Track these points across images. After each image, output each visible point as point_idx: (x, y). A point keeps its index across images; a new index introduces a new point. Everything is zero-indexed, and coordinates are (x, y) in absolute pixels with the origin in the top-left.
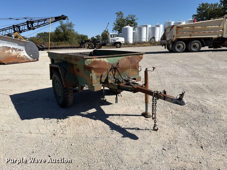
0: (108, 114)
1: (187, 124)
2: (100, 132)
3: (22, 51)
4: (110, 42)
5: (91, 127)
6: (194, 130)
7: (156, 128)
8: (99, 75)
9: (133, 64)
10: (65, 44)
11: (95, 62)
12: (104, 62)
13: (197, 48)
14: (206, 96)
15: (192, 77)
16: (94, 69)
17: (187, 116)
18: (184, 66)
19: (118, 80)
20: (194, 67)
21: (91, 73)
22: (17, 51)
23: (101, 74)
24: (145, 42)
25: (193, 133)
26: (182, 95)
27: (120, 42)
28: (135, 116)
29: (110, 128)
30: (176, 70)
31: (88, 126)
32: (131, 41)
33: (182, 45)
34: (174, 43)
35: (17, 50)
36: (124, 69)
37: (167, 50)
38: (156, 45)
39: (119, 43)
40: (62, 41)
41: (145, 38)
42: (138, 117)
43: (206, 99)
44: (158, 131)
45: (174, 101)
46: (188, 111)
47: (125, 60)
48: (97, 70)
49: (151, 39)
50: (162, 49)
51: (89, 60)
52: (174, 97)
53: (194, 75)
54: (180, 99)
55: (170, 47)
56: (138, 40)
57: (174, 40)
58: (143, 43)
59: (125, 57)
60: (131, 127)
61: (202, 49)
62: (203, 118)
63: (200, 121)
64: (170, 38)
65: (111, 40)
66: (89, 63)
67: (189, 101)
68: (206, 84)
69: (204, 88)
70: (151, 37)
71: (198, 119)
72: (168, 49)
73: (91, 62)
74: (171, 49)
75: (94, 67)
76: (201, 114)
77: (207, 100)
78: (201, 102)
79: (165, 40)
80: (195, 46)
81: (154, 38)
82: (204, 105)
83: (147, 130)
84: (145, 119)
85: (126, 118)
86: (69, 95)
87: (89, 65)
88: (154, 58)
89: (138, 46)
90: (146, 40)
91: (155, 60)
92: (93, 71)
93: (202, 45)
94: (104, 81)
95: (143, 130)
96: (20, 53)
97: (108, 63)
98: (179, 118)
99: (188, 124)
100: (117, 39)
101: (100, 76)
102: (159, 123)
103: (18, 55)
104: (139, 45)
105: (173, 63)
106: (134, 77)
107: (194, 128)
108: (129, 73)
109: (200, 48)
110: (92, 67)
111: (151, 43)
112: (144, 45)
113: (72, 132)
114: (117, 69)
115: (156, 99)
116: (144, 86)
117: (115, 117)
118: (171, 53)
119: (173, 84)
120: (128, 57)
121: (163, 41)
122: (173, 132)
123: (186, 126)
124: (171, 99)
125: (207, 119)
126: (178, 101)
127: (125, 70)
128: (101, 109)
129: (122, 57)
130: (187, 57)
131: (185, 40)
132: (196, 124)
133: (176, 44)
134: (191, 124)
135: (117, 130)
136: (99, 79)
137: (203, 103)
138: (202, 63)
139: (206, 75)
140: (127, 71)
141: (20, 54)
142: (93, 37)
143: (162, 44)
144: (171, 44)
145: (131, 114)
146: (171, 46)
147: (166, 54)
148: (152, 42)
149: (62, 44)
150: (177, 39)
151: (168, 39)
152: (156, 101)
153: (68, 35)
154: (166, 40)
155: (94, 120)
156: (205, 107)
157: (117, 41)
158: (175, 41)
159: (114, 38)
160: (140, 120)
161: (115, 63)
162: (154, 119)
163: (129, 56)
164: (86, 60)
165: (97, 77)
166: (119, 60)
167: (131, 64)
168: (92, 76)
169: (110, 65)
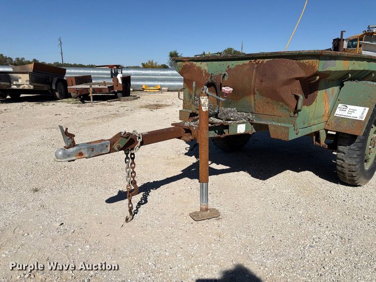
11: (186, 69)
12: (199, 68)
36: (238, 92)
47: (247, 68)
51: (179, 63)
59: (247, 62)
75: (185, 76)
87: (180, 72)
92: (184, 85)
97: (205, 72)
108: (257, 108)
120: (258, 63)
127: (243, 97)
140: (247, 99)
161: (218, 73)
165: (191, 97)
166: (230, 67)
167: (262, 81)
168: (184, 93)
169: (208, 77)
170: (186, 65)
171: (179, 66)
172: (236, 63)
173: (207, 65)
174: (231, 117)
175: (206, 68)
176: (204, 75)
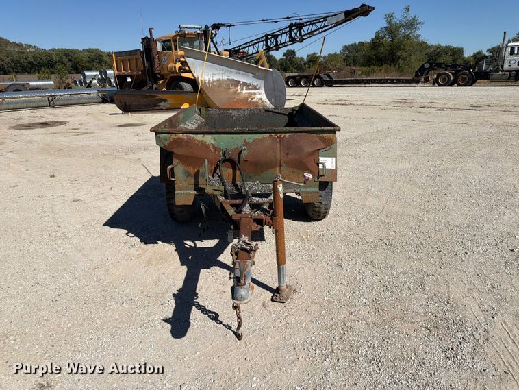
3: (259, 89)
4: (506, 67)
8: (192, 171)
9: (292, 156)
11: (179, 142)
12: (203, 144)
16: (179, 157)
21: (172, 164)
22: (249, 89)
23: (196, 170)
35: (251, 87)
40: (382, 65)
47: (268, 142)
48: (185, 160)
51: (164, 135)
59: (268, 135)
65: (510, 62)
66: (166, 143)
73: (169, 142)
75: (177, 151)
87: (165, 146)
92: (175, 161)
96: (254, 94)
97: (214, 147)
101: (194, 173)
103: (250, 97)
106: (298, 190)
110: (173, 153)
120: (280, 137)
127: (268, 169)
129: (259, 136)
136: (193, 181)
140: (272, 171)
141: (253, 96)
149: (381, 71)
153: (400, 50)
159: (518, 58)
161: (233, 148)
163: (283, 135)
164: (158, 136)
165: (188, 174)
166: (247, 141)
167: (287, 154)
168: (176, 171)
169: (219, 152)
170: (180, 138)
171: (165, 139)
172: (253, 137)
173: (215, 139)
174: (257, 190)
175: (213, 142)
176: (212, 150)
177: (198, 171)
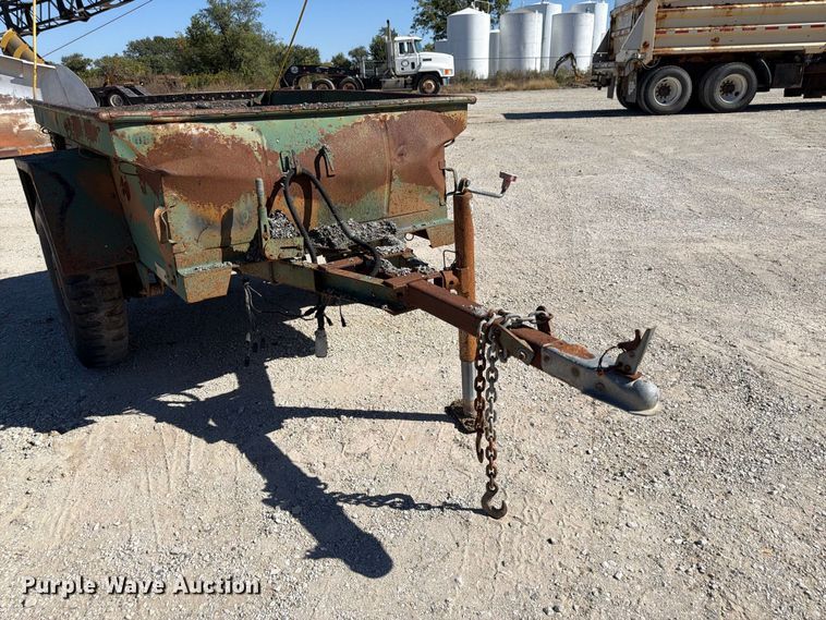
0: (287, 405)
1: (664, 478)
2: (207, 518)
4: (398, 70)
5: (172, 486)
6: (700, 513)
7: (495, 503)
8: (214, 214)
9: (408, 159)
10: (228, 82)
11: (178, 145)
12: (238, 144)
13: (737, 94)
14: (765, 313)
15: (711, 215)
16: (177, 183)
17: (669, 427)
18: (676, 170)
19: (330, 243)
20: (721, 173)
21: (161, 204)
22: (10, 108)
23: (224, 211)
24: (535, 75)
25: (693, 537)
26: (634, 347)
27: (437, 73)
28: (410, 423)
29: (266, 495)
30: (642, 185)
31: (162, 480)
32: (482, 69)
33: (678, 83)
34: (644, 74)
35: (12, 103)
36: (358, 185)
37: (616, 104)
38: (576, 87)
39: (434, 75)
41: (536, 57)
42: (427, 424)
43: (766, 331)
44: (505, 520)
45: (584, 377)
46: (677, 397)
48: (193, 188)
49: (560, 62)
50: (600, 98)
51: (135, 129)
52: (591, 357)
53: (716, 210)
54: (623, 371)
55: (630, 91)
56: (508, 66)
57: (646, 62)
58: (528, 79)
59: (362, 118)
60: (373, 493)
61: (760, 98)
62: (749, 440)
63: (733, 457)
64: (631, 52)
65: (402, 63)
66: (143, 150)
67: (684, 335)
68: (767, 249)
69: (759, 269)
70: (561, 53)
71: (724, 448)
72: (622, 99)
73: (151, 146)
74: (632, 100)
75: (174, 168)
76: (743, 415)
77: (773, 332)
78: (742, 344)
79: (612, 64)
80: (729, 89)
81: (571, 56)
82: (759, 362)
83: (448, 512)
84: (456, 441)
85: (364, 434)
86: (96, 310)
87: (140, 158)
88: (563, 135)
89: (508, 90)
90: (542, 66)
91: (562, 144)
92: (170, 195)
93: (759, 83)
94: (245, 248)
95: (429, 507)
96: (23, 116)
97: (261, 150)
98: (628, 434)
99: (667, 473)
100: (424, 60)
101: (219, 220)
102: (520, 465)
103: (15, 122)
104: (511, 85)
105: (633, 158)
106: (419, 227)
107: (696, 500)
108: (392, 206)
109: (750, 94)
110: (163, 174)
111: (559, 79)
112: (531, 83)
113: (68, 517)
114: (317, 187)
115: (493, 354)
116: (450, 277)
117: (313, 427)
118: (633, 118)
119: (623, 249)
120: (383, 121)
121: (605, 68)
122: (586, 525)
123: (659, 486)
124: (569, 368)
125: (771, 446)
126: (610, 384)
127: (369, 190)
128: (266, 376)
129: (346, 120)
130: (694, 132)
131: (693, 60)
132: (709, 480)
133: (652, 79)
134: (686, 478)
135: (298, 508)
136: (217, 239)
137: (750, 349)
138: (756, 157)
139: (770, 210)
140: (377, 192)
141: (22, 121)
142: (340, 57)
143: (597, 81)
144: (635, 78)
145: (395, 410)
146: (632, 87)
147: (612, 118)
148: (562, 74)
149: (217, 81)
150: (658, 56)
151: (621, 57)
152: (493, 369)
153: (238, 47)
154: (614, 60)
155: (202, 442)
156: (762, 373)
157: (426, 67)
158: (650, 64)
159: (411, 58)
160: (430, 447)
161: (300, 148)
162: (486, 461)
163: (389, 115)
164: (119, 131)
165: (203, 225)
166: (326, 132)
167: (401, 155)
168: (173, 220)
169: (275, 162)
170: (179, 135)
171: (140, 140)
172: (337, 122)
173: (259, 132)
175: (257, 138)
176: (260, 158)
177: (230, 212)
